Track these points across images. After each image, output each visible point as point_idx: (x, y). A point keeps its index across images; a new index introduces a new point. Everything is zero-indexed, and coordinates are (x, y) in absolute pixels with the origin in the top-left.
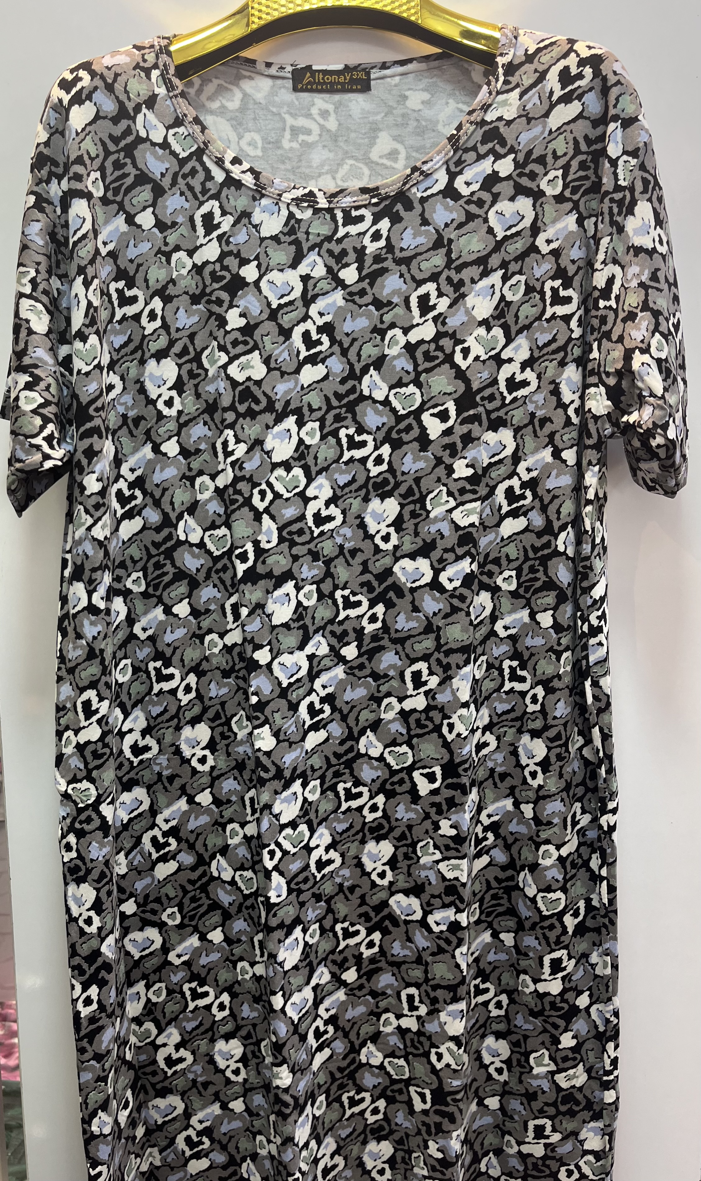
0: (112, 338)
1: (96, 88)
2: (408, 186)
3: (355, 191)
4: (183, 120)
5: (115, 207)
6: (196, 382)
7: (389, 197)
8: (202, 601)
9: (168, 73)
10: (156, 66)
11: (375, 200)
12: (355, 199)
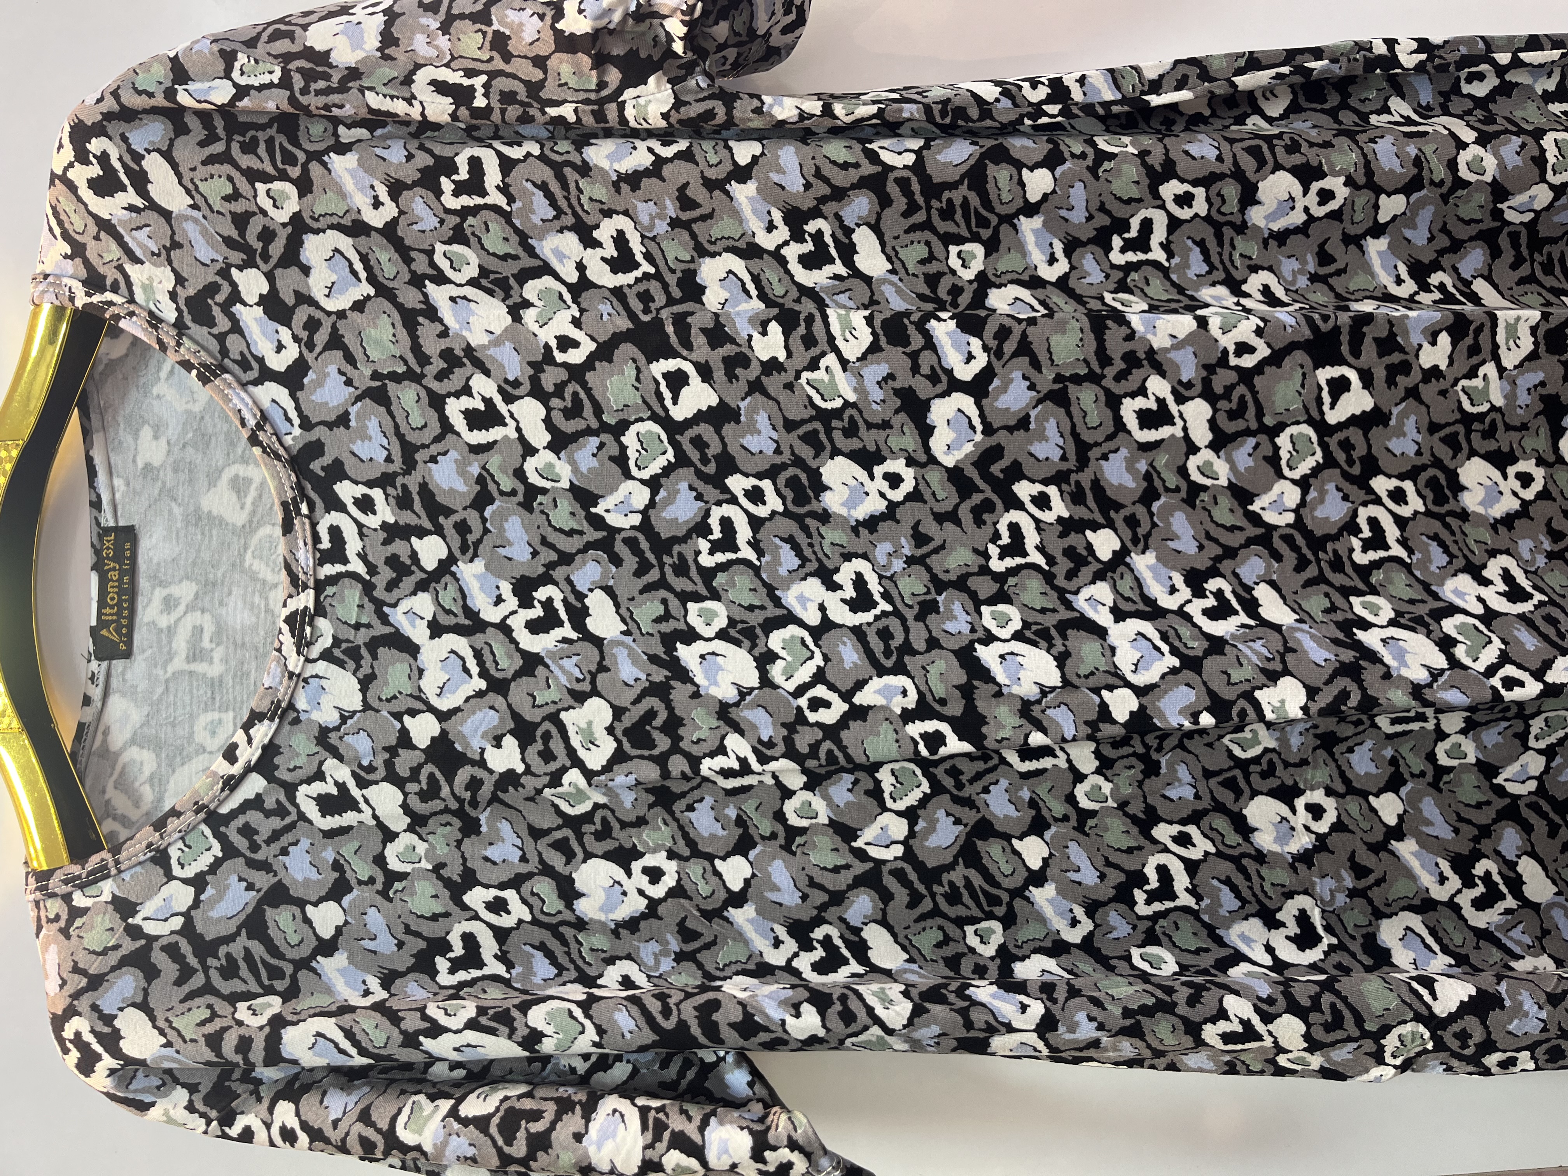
0: (538, 980)
1: (95, 1008)
2: (281, 451)
3: (287, 543)
4: (157, 850)
5: (303, 975)
6: (616, 825)
7: (298, 483)
8: (1015, 814)
9: (79, 877)
10: (67, 898)
11: (304, 508)
12: (301, 543)
